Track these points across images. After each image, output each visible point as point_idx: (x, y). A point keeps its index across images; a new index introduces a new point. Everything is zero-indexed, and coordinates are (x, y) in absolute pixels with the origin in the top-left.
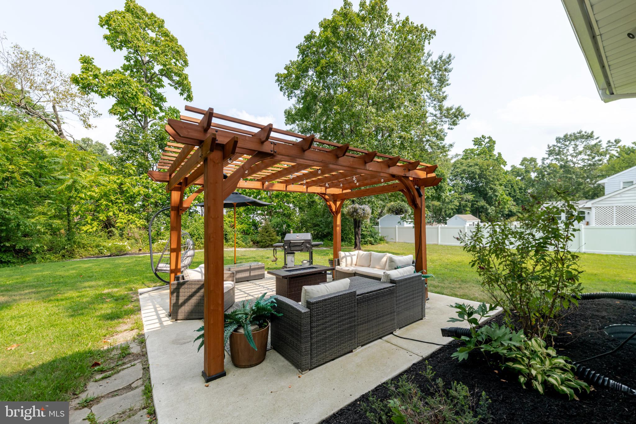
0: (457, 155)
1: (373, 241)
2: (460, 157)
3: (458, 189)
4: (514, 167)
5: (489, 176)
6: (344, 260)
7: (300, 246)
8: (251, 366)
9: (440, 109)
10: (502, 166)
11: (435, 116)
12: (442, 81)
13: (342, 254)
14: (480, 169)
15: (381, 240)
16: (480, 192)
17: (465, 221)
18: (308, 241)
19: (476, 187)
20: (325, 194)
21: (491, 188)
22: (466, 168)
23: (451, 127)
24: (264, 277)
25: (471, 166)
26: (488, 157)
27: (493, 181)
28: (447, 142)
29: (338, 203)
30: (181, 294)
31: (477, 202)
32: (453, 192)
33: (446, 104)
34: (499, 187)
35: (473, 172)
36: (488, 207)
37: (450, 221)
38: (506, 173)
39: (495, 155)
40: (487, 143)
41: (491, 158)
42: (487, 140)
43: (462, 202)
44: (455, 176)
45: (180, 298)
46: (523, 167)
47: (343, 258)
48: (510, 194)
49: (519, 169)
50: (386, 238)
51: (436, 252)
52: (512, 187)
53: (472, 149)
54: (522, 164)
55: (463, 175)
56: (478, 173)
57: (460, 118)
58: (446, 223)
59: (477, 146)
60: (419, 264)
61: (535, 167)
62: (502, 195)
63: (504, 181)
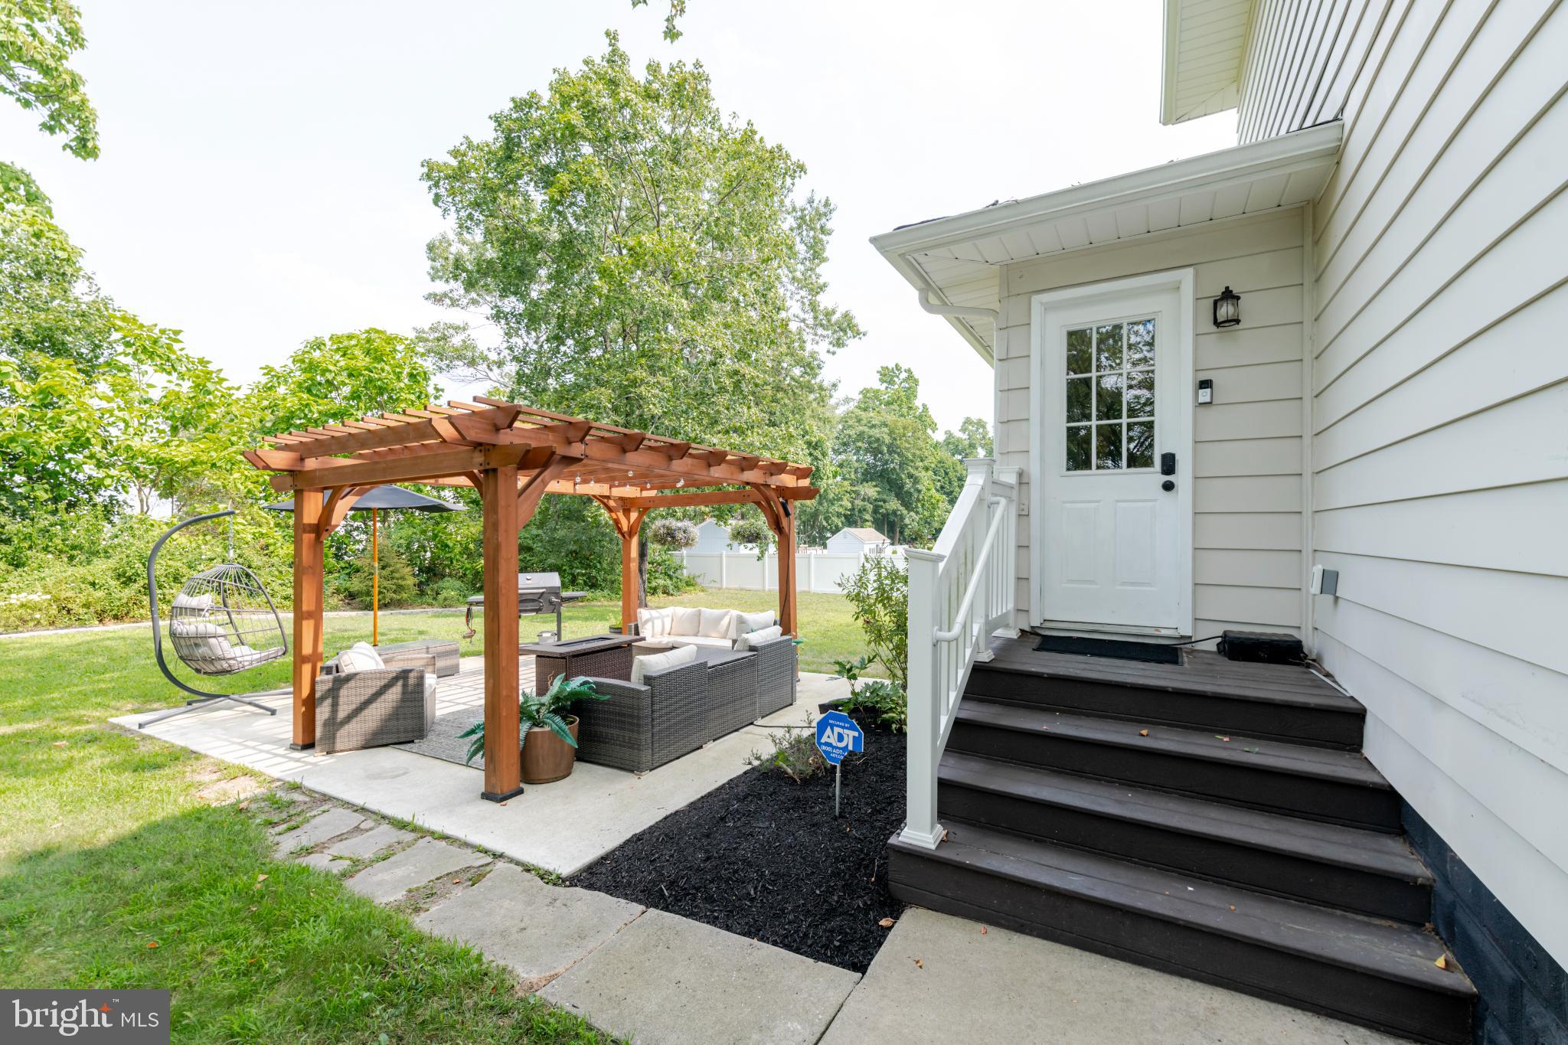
0: (847, 400)
1: (671, 587)
2: (852, 406)
3: (849, 473)
4: (949, 434)
5: (907, 449)
6: (649, 626)
7: (533, 600)
8: (557, 779)
9: (814, 307)
10: (929, 431)
11: (804, 321)
12: (817, 253)
13: (644, 614)
14: (891, 433)
15: (688, 584)
16: (889, 481)
17: (862, 542)
18: (554, 591)
19: (883, 470)
20: (608, 497)
21: (910, 476)
22: (866, 429)
23: (832, 349)
24: (458, 672)
25: (874, 426)
26: (905, 410)
27: (912, 461)
28: (826, 376)
29: (634, 515)
30: (341, 700)
31: (885, 501)
32: (839, 478)
33: (825, 301)
34: (923, 473)
35: (878, 440)
36: (905, 512)
37: (834, 541)
38: (936, 446)
39: (917, 408)
40: (904, 380)
41: (911, 412)
42: (904, 375)
43: (856, 502)
44: (844, 444)
45: (341, 708)
46: (965, 436)
47: (647, 622)
48: (942, 487)
49: (959, 440)
50: (699, 580)
51: (807, 608)
52: (946, 474)
53: (878, 391)
54: (963, 430)
55: (859, 444)
56: (887, 442)
57: (849, 333)
58: (825, 546)
59: (885, 385)
60: (786, 621)
61: (984, 437)
62: (929, 490)
63: (931, 462)
